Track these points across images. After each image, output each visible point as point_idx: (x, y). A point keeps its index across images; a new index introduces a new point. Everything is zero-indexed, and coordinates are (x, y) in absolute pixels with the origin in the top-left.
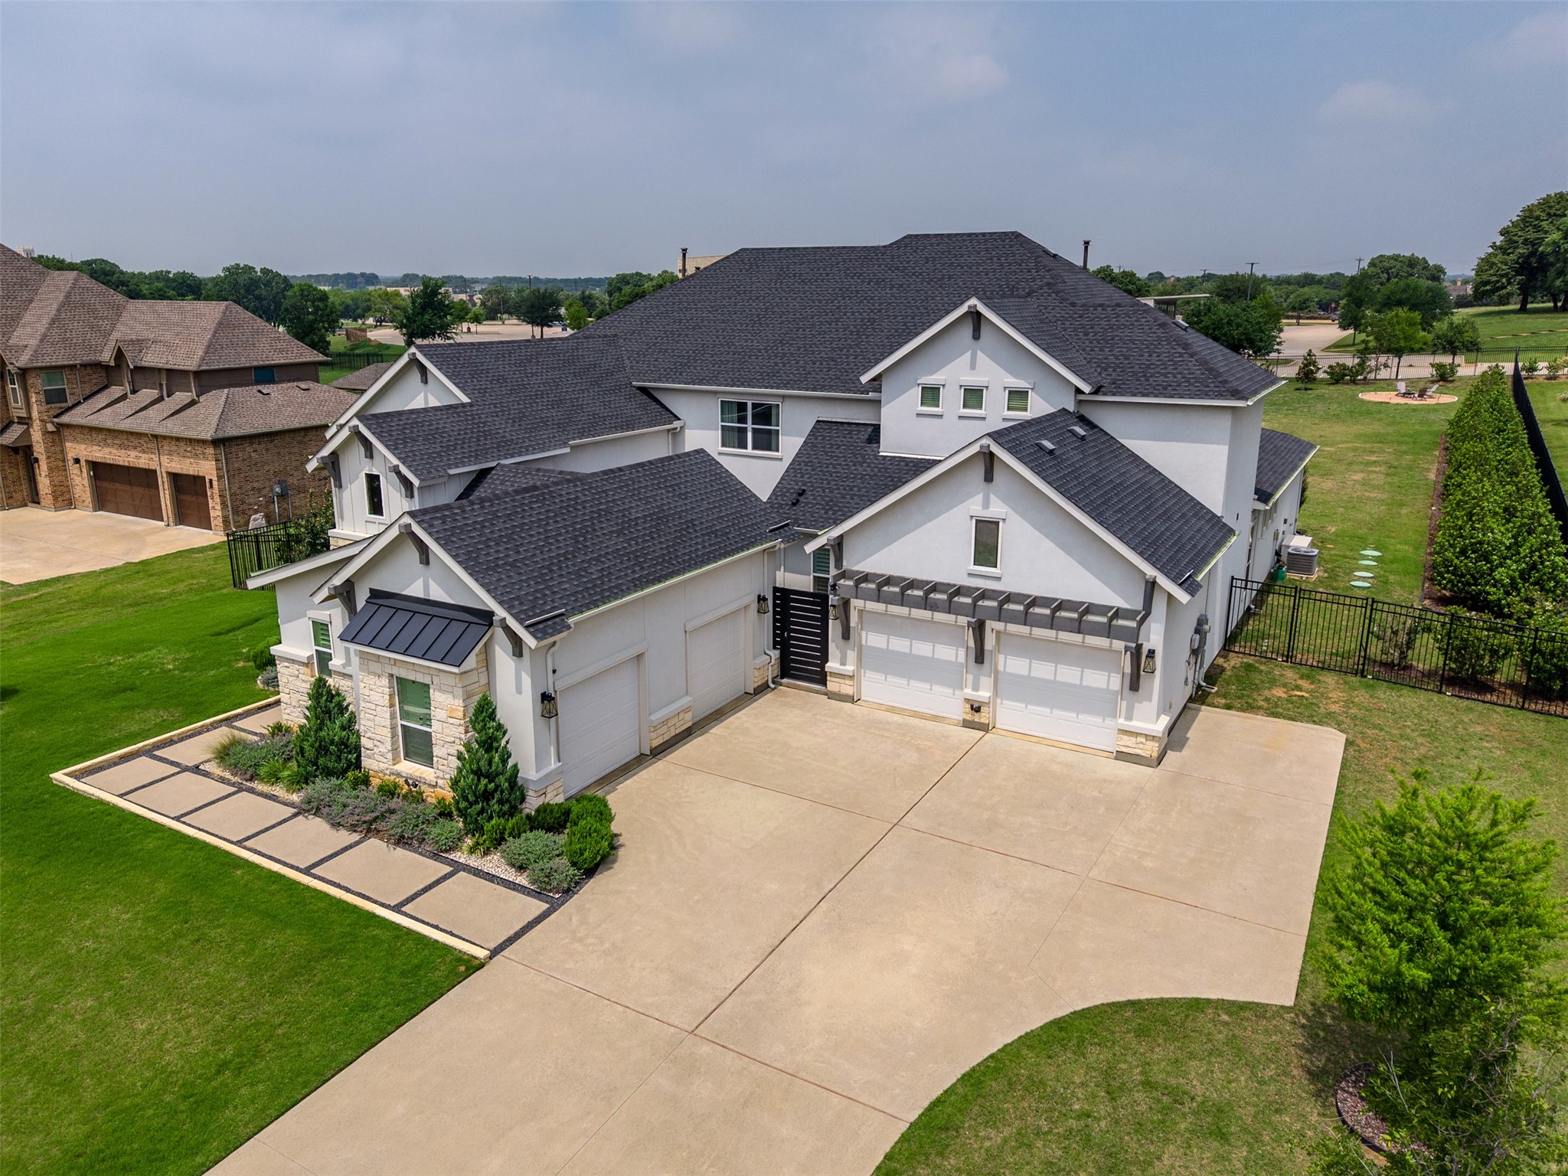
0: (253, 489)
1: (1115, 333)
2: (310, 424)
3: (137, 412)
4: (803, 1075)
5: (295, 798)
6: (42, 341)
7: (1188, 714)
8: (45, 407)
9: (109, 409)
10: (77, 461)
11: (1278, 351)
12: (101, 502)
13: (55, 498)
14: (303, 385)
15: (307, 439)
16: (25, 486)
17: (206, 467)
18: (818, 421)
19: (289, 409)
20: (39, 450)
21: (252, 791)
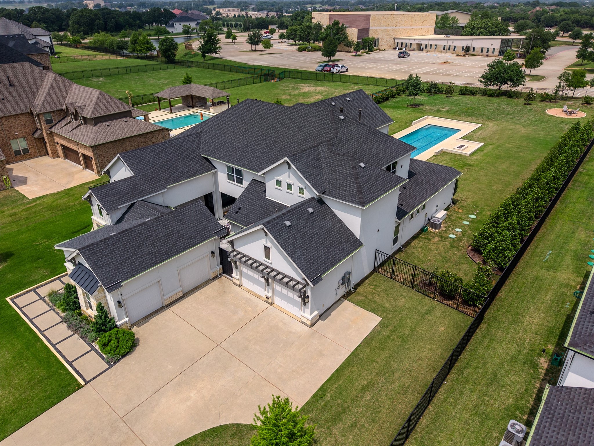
0: (107, 160)
1: (338, 168)
2: (125, 137)
3: (72, 130)
4: (140, 437)
5: (63, 315)
6: (43, 103)
7: (340, 302)
8: (45, 126)
9: (65, 127)
10: (58, 143)
12: (66, 157)
13: (53, 155)
14: (125, 119)
15: (125, 141)
16: (44, 149)
17: (90, 154)
18: (253, 179)
19: (119, 131)
20: (46, 139)
21: (54, 310)
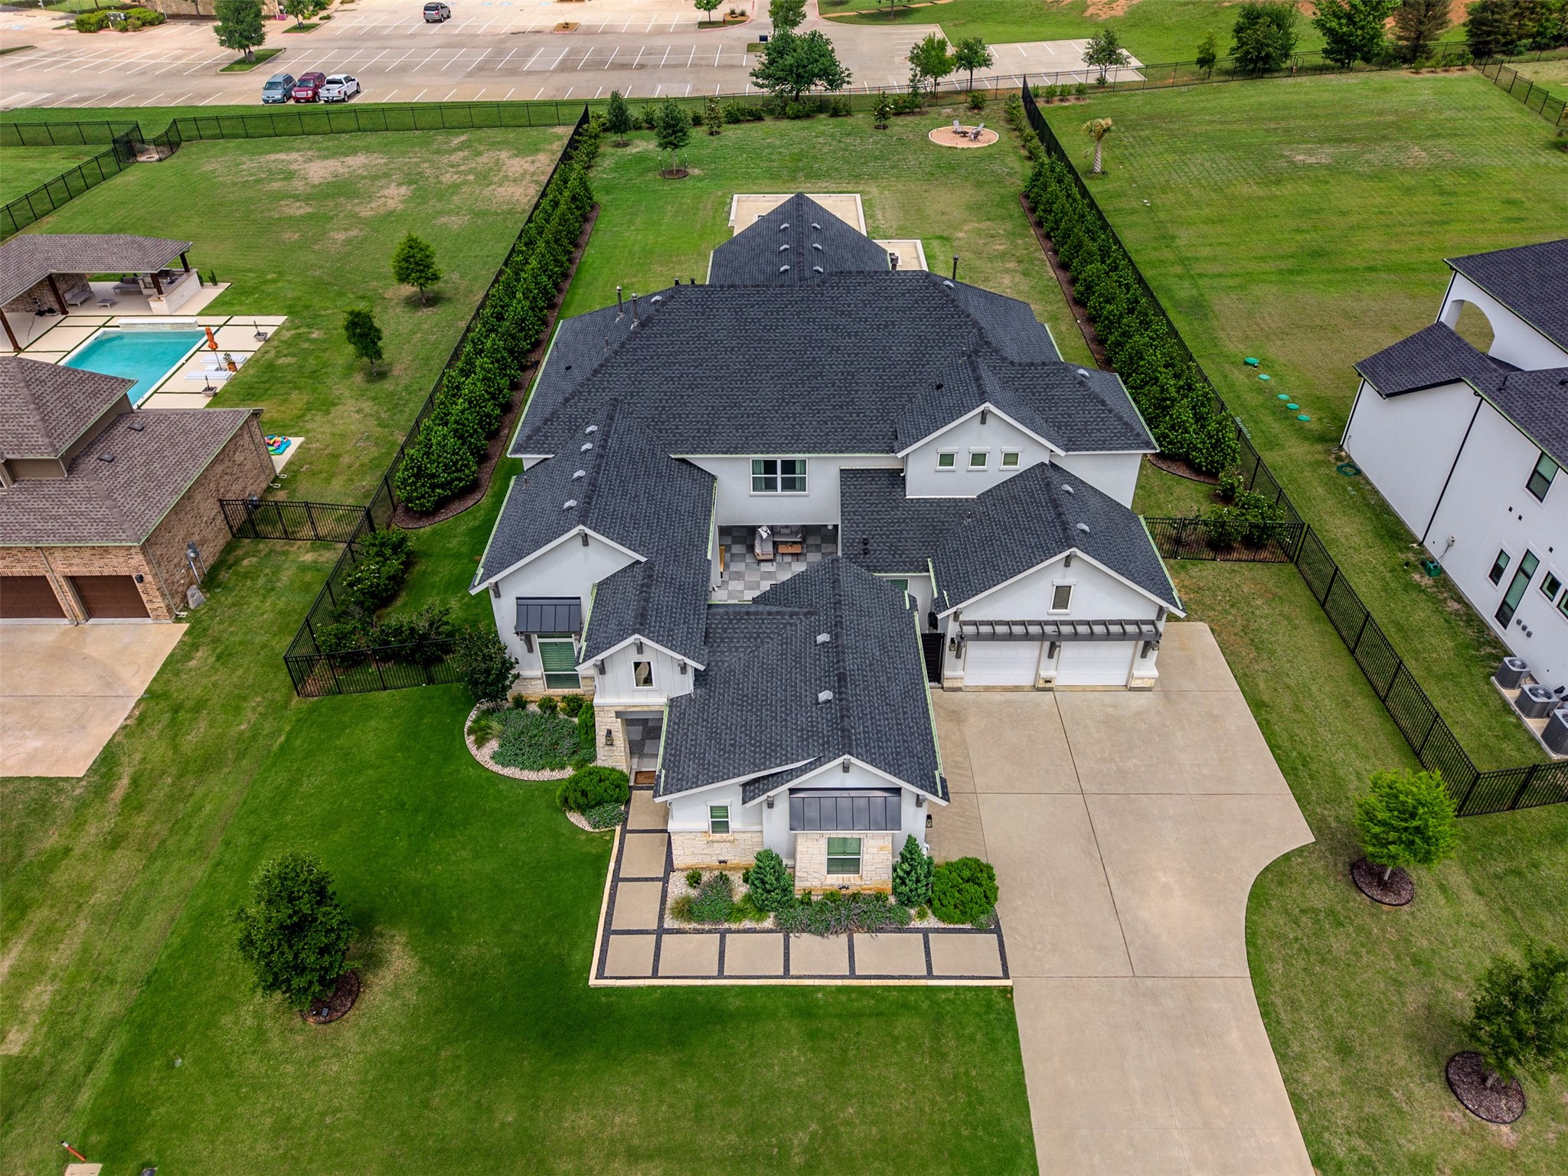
0: (176, 566)
5: (769, 923)
11: (848, 83)
14: (131, 424)
17: (128, 566)
18: (844, 470)
19: (156, 465)
21: (730, 931)
